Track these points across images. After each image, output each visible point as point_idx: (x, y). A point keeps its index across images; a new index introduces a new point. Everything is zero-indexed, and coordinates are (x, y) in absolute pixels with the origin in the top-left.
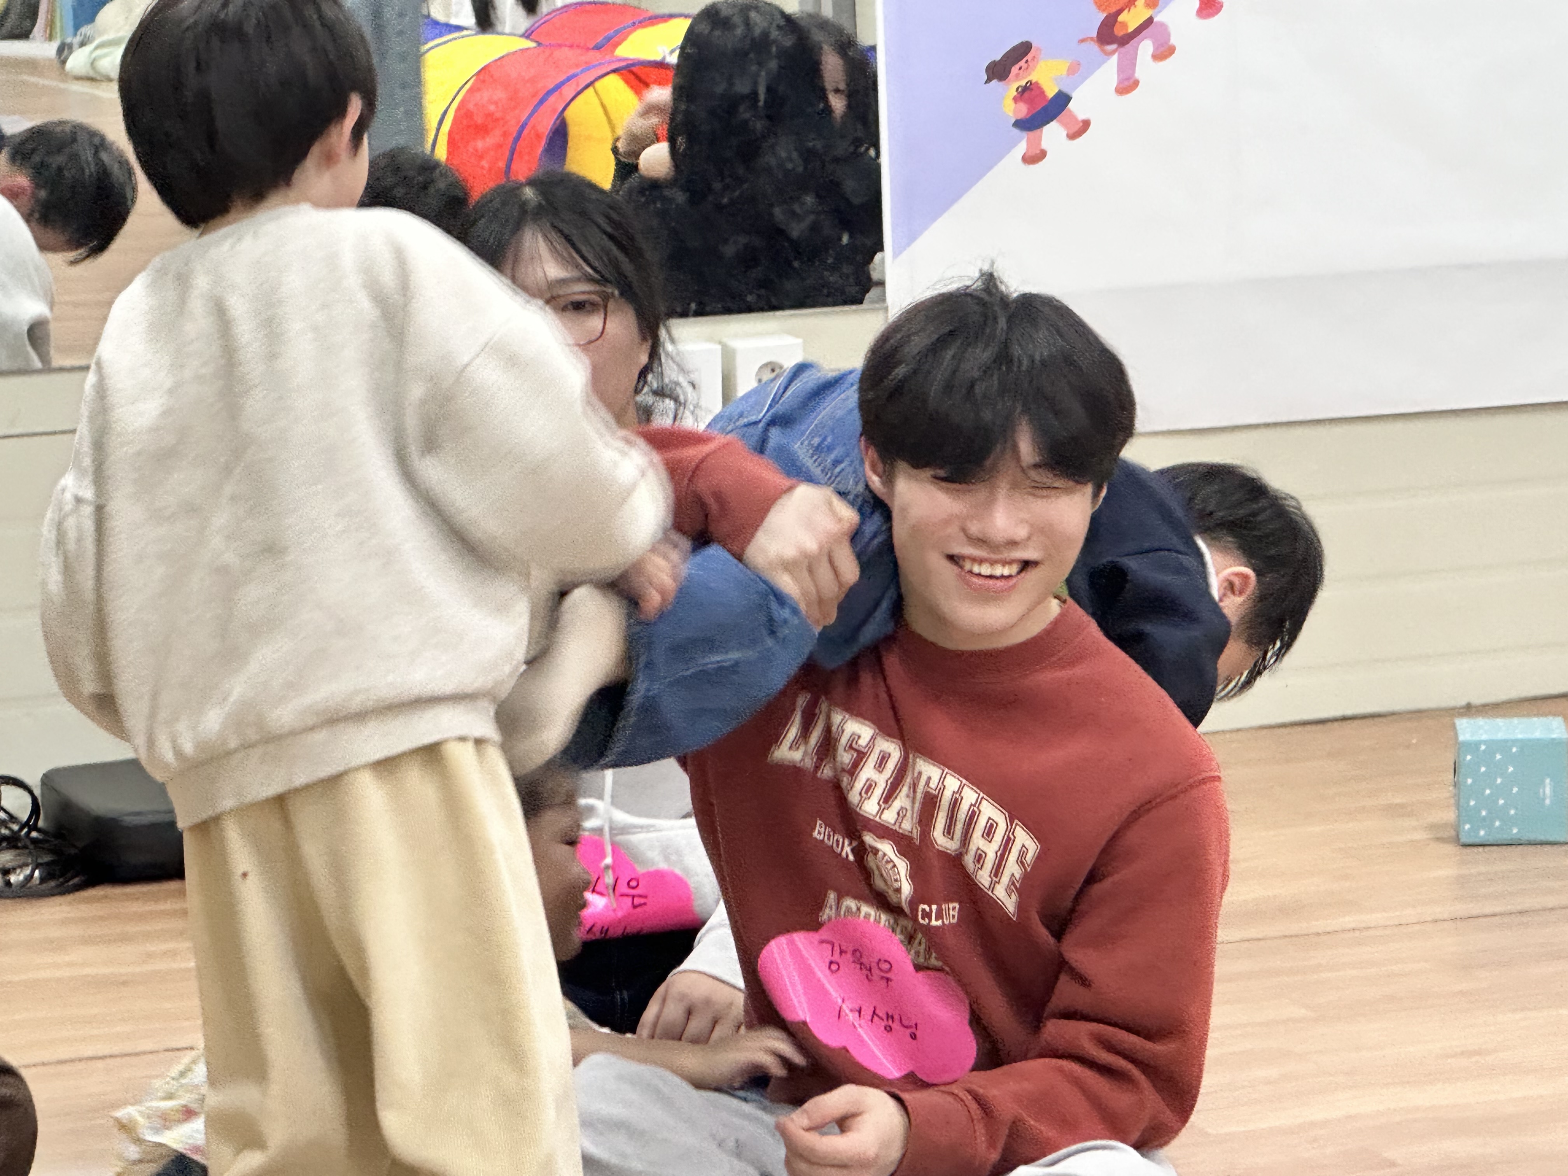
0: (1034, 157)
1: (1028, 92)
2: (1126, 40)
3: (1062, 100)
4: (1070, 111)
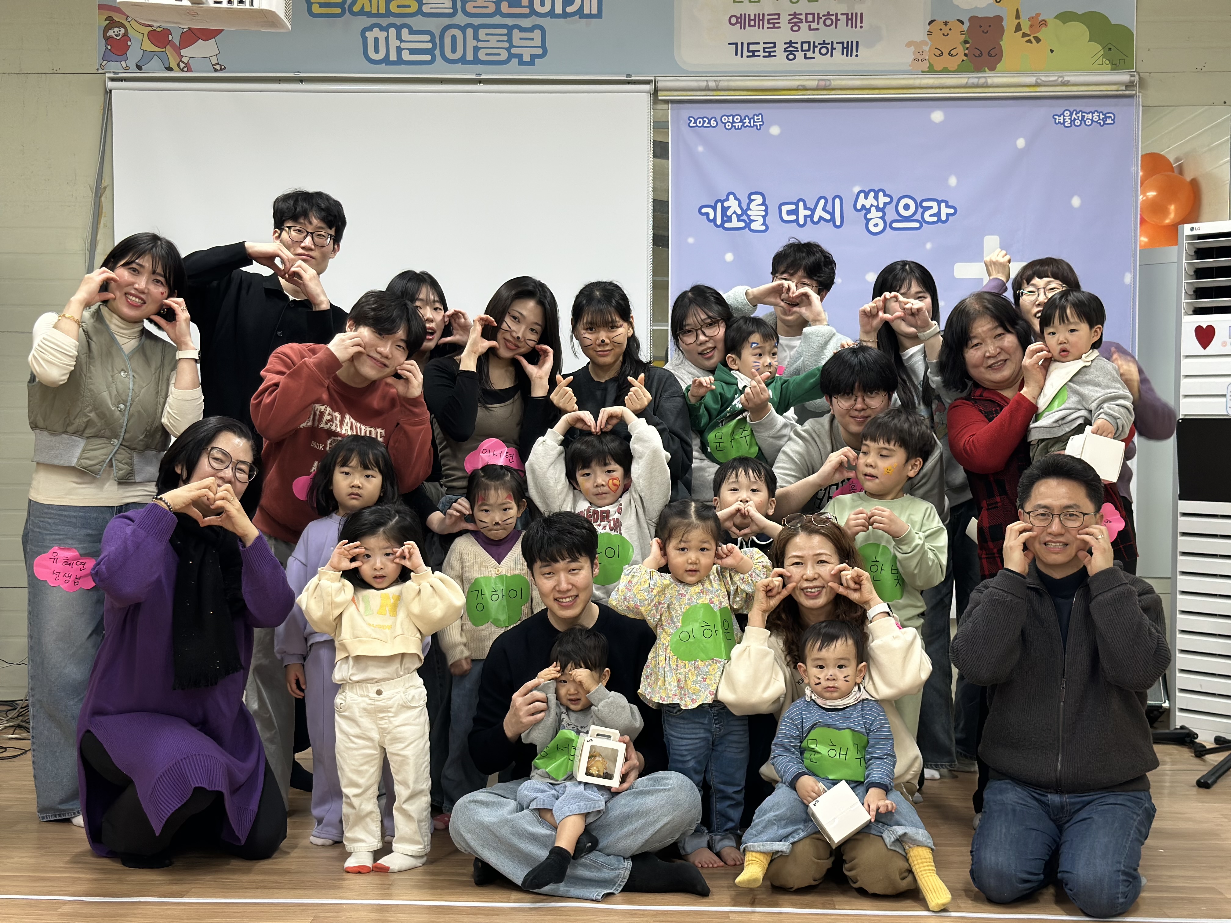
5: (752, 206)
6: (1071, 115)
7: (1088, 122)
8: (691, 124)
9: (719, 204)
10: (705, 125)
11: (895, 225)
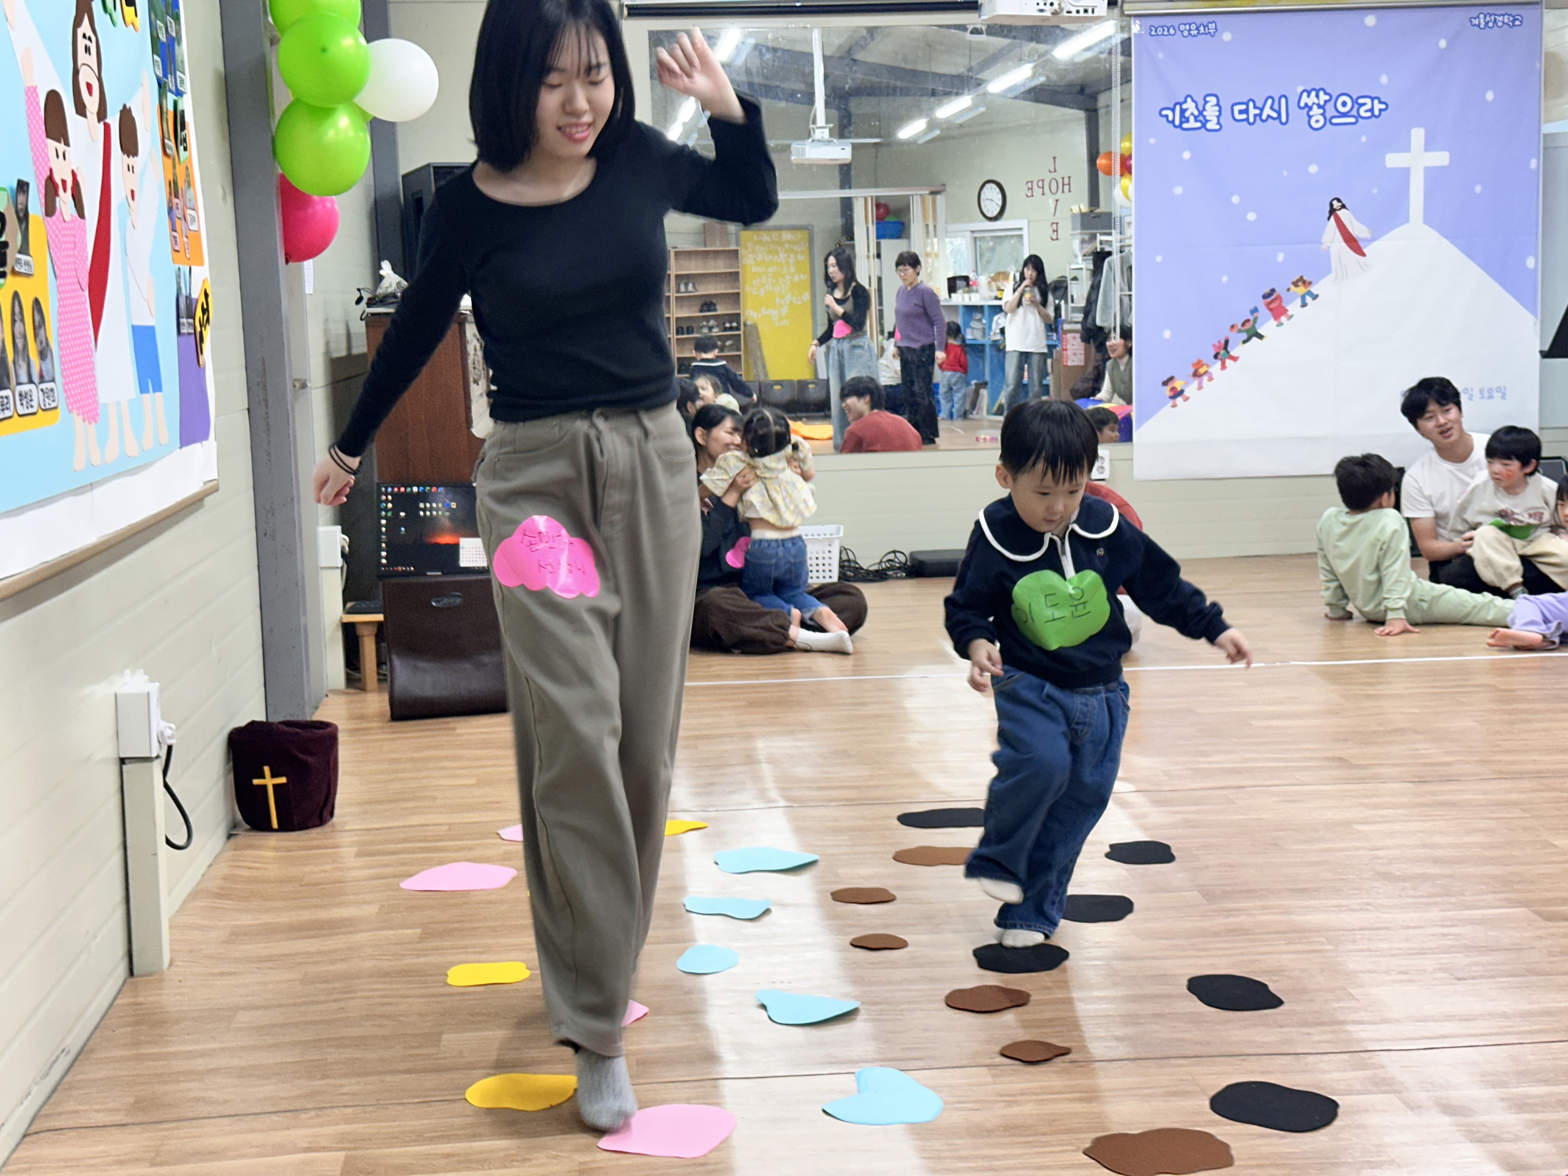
0: (1174, 406)
1: (1173, 389)
2: (1200, 376)
3: (1182, 392)
4: (1184, 394)
5: (1208, 106)
6: (1485, 17)
7: (1500, 24)
8: (1153, 33)
9: (1178, 107)
10: (1165, 33)
11: (1334, 121)
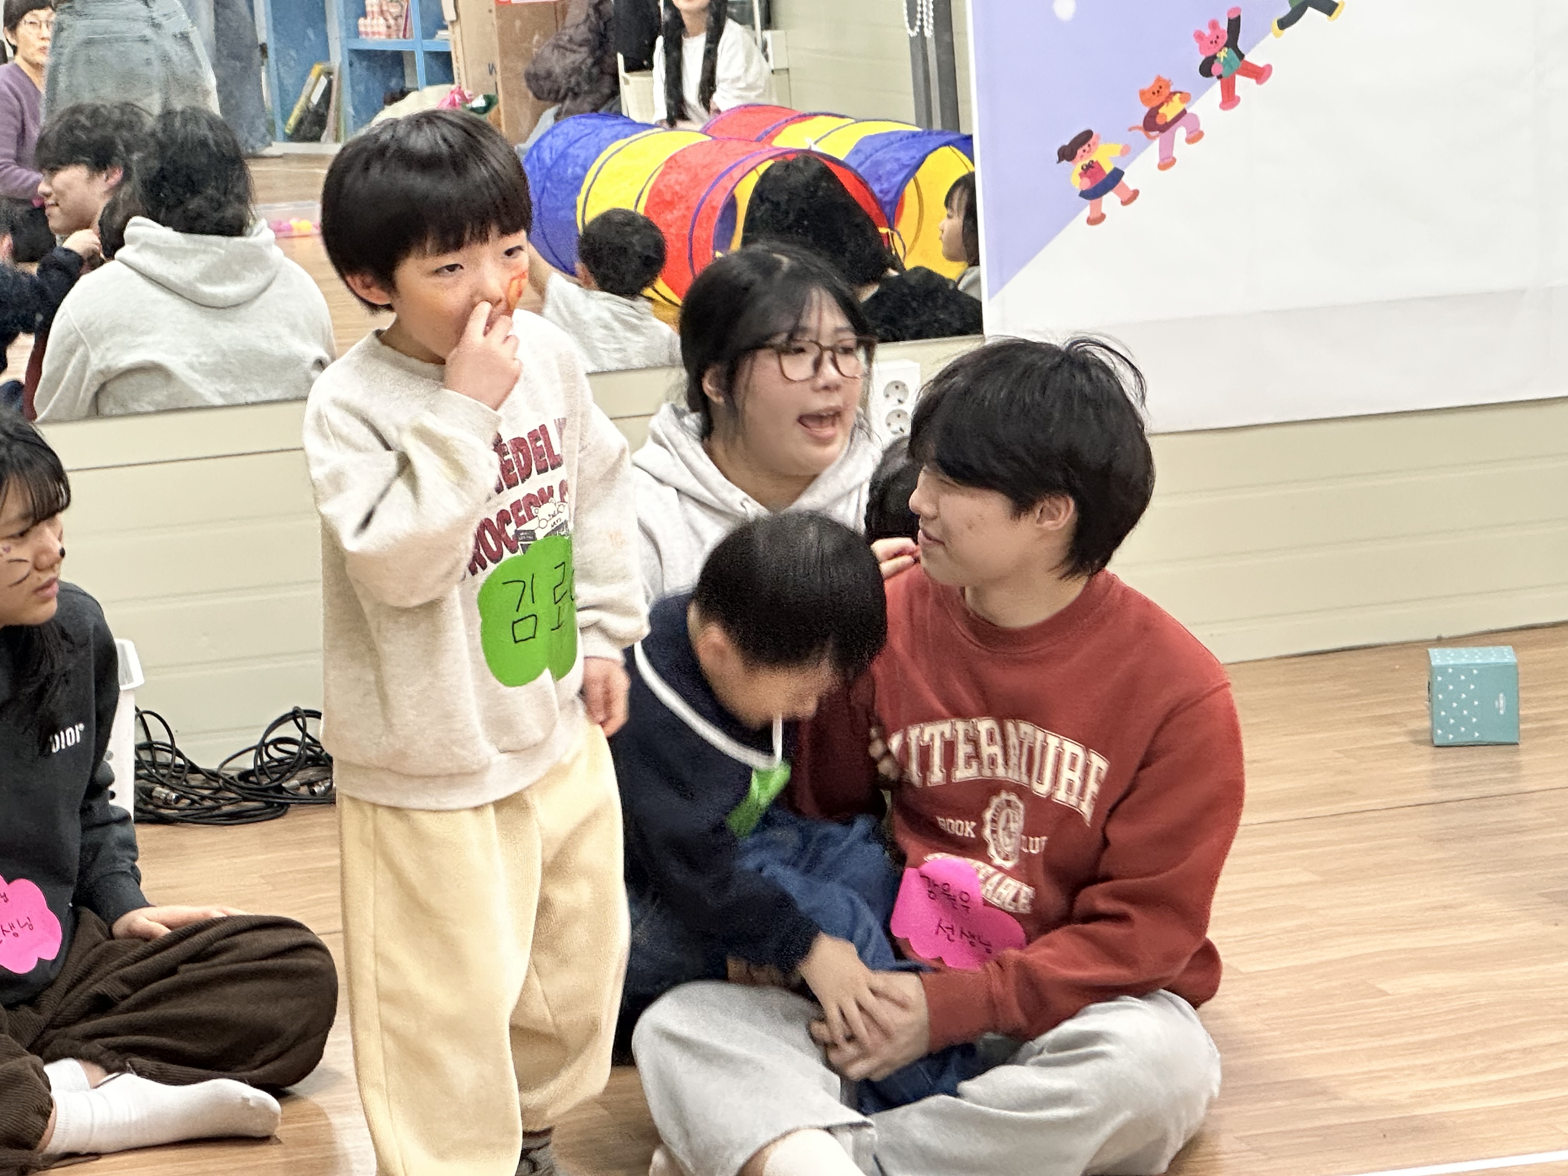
4: (1124, 184)
